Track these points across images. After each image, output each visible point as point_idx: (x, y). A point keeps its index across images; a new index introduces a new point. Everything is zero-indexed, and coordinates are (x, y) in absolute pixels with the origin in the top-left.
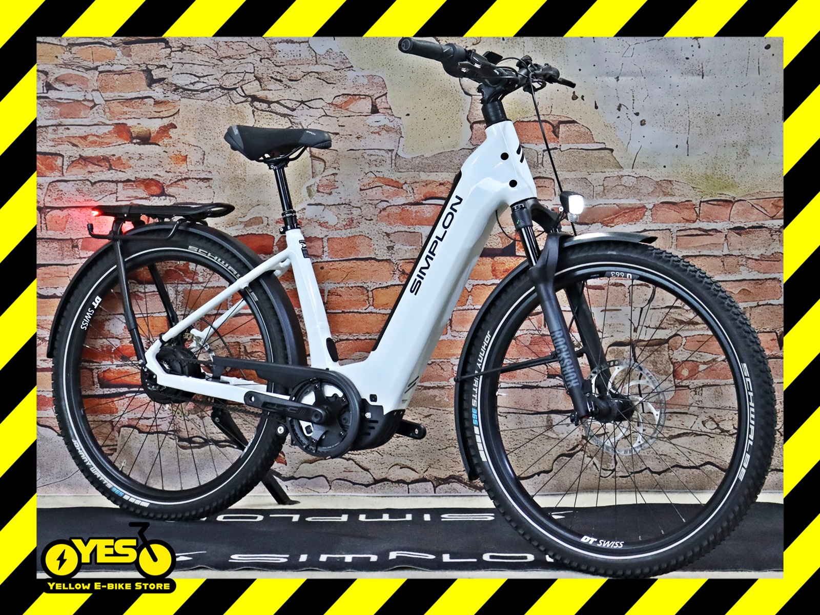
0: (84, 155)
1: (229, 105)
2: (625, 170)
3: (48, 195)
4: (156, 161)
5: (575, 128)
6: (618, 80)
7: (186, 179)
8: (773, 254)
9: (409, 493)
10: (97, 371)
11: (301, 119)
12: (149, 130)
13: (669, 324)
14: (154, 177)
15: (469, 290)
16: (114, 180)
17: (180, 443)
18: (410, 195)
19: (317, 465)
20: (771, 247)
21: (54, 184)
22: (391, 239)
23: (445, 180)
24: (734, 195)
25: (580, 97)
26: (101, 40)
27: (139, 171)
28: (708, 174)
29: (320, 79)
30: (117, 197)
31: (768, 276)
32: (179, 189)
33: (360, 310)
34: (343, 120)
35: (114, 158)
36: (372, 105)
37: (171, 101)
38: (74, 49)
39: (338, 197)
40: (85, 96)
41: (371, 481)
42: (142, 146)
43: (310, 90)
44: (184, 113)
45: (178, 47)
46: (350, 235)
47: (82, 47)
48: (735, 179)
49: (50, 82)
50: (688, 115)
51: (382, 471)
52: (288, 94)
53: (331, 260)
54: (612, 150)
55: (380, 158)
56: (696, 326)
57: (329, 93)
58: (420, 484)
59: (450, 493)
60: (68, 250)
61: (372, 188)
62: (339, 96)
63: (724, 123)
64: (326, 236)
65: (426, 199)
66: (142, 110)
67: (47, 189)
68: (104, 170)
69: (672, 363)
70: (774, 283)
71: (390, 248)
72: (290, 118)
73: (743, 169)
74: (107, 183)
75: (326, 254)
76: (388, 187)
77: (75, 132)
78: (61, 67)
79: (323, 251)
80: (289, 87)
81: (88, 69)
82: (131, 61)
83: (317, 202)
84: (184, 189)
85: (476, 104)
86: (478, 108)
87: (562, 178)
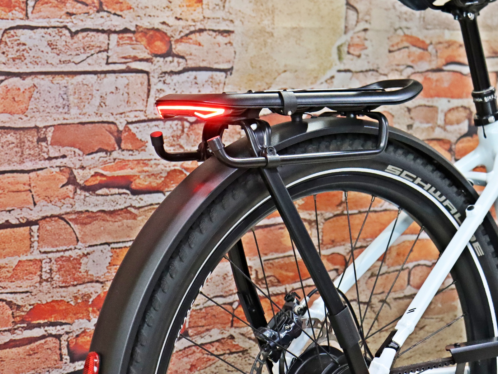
7: (201, 31)
10: (67, 336)
14: (161, 27)
16: (106, 28)
18: (434, 58)
21: (12, 32)
22: (412, 115)
27: (142, 15)
30: (108, 57)
32: (191, 46)
39: (367, 61)
60: (31, 146)
61: (399, 49)
65: (448, 64)
67: (2, 41)
68: (91, 12)
71: (410, 127)
74: (94, 33)
76: (415, 49)
83: (347, 67)
84: (197, 47)
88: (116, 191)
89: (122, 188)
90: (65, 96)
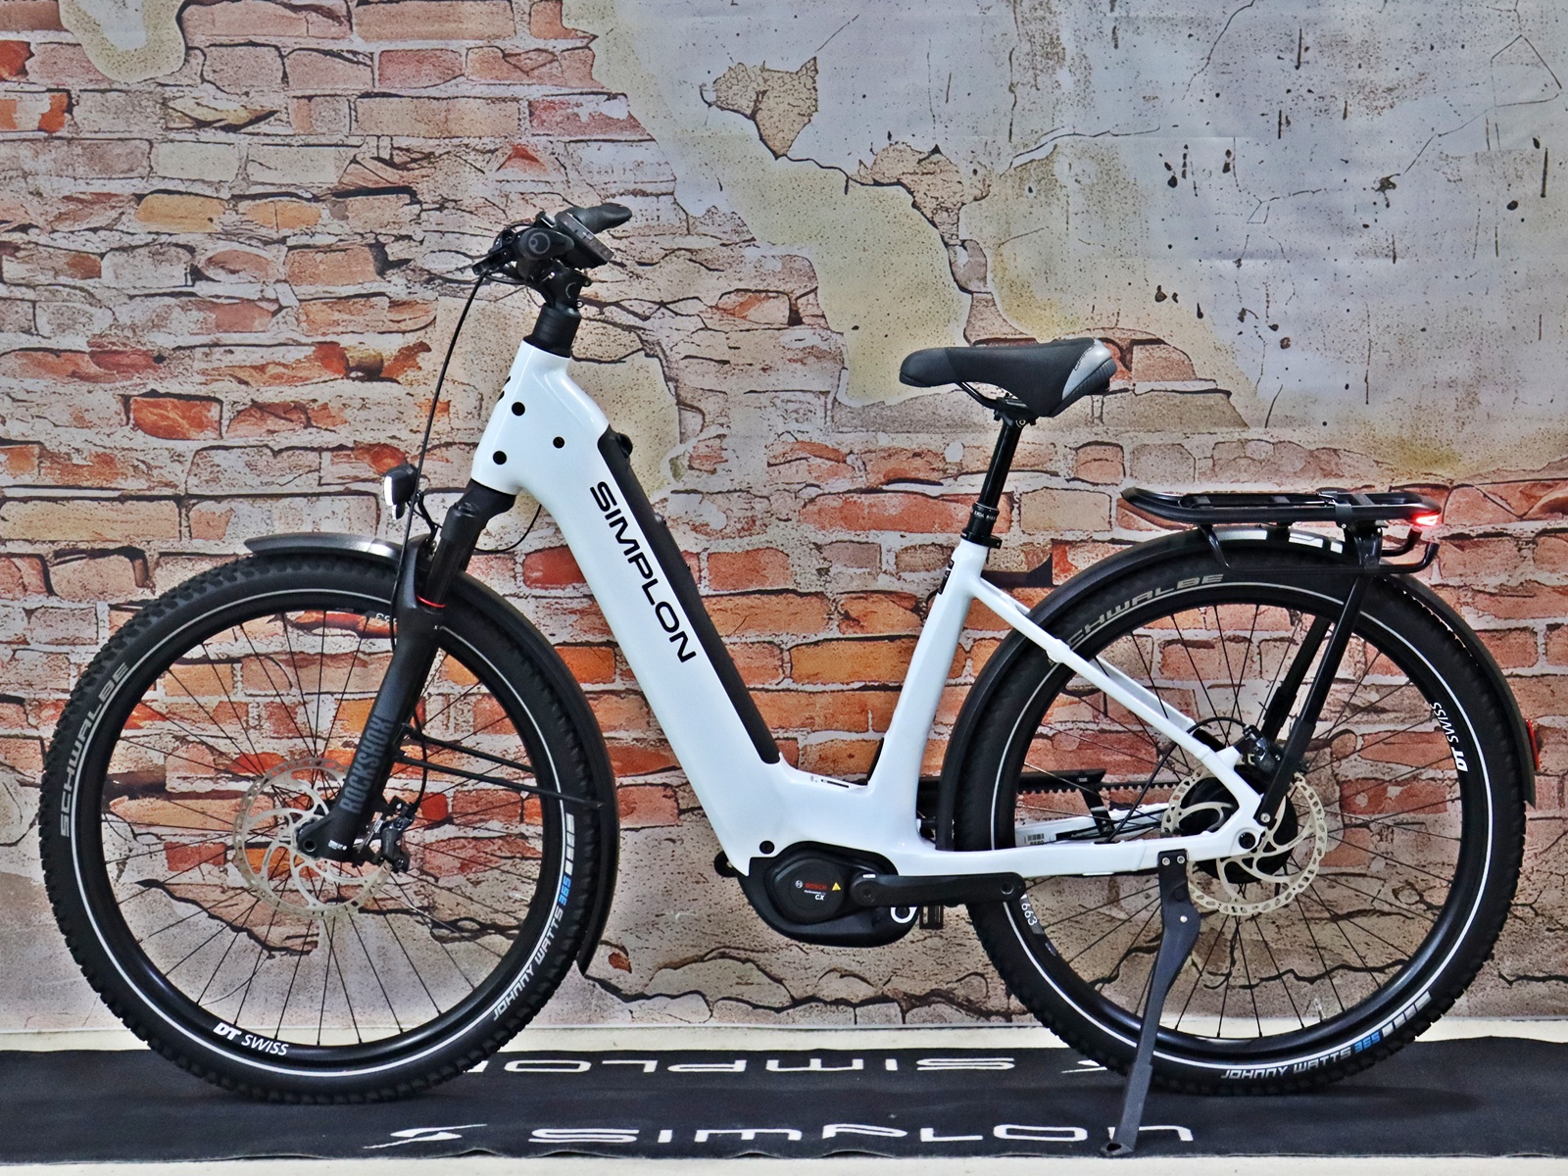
0: (259, 400)
1: (527, 309)
2: (1253, 429)
3: (192, 473)
4: (394, 414)
5: (1160, 354)
6: (1239, 266)
7: (448, 445)
8: (1522, 584)
9: (856, 1023)
11: (660, 335)
12: (380, 354)
13: (1332, 712)
14: (389, 441)
15: (967, 649)
16: (315, 446)
17: (436, 931)
18: (859, 474)
19: (688, 972)
20: (1519, 571)
21: (205, 453)
22: (824, 555)
23: (924, 447)
24: (1451, 476)
25: (1170, 295)
26: (292, 190)
27: (362, 430)
28: (1404, 437)
29: (695, 262)
30: (320, 478)
31: (1513, 624)
32: (436, 463)
33: (766, 686)
34: (736, 338)
35: (315, 406)
36: (791, 310)
37: (420, 301)
38: (243, 206)
39: (728, 478)
40: (262, 291)
41: (787, 1002)
42: (367, 384)
43: (676, 281)
44: (443, 324)
45: (434, 203)
46: (750, 548)
47: (258, 202)
48: (1453, 447)
49: (199, 266)
50: (1367, 329)
51: (806, 982)
52: (636, 289)
53: (714, 593)
54: (1228, 394)
55: (805, 406)
56: (1384, 716)
57: (711, 288)
58: (877, 1006)
59: (932, 1022)
61: (789, 462)
62: (730, 293)
63: (1434, 345)
64: (706, 549)
65: (887, 484)
66: (367, 317)
67: (192, 463)
68: (297, 428)
69: (1338, 783)
70: (1523, 637)
71: (822, 572)
72: (640, 333)
73: (1468, 429)
74: (302, 452)
75: (705, 582)
76: (819, 460)
77: (243, 357)
78: (219, 239)
79: (700, 577)
80: (638, 277)
81: (267, 243)
82: (347, 228)
83: (689, 487)
84: (443, 463)
85: (981, 308)
86: (984, 316)
87: (1137, 443)
88: (338, 631)
89: (347, 628)
90: (268, 521)
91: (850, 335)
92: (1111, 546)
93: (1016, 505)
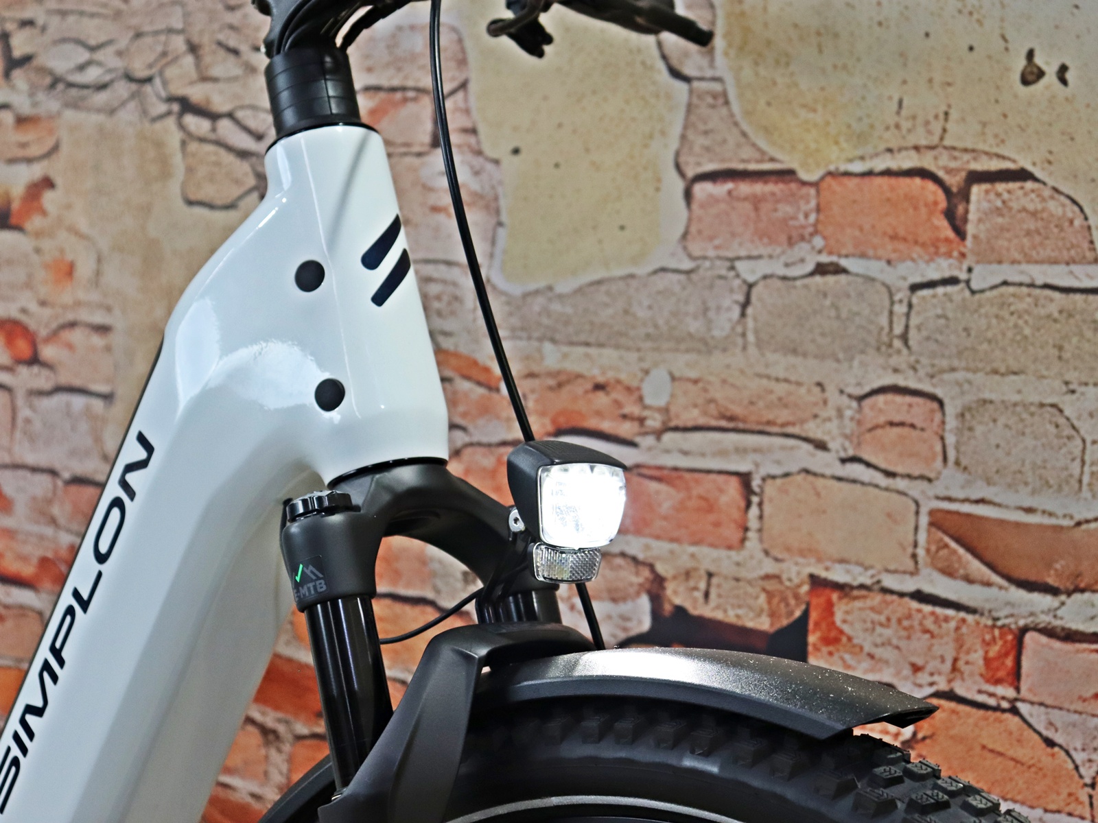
1: (140, 125)
5: (1025, 202)
7: (72, 325)
14: (19, 316)
23: (610, 373)
32: (62, 349)
37: (44, 116)
44: (67, 149)
76: (467, 385)
85: (704, 110)
86: (710, 126)
87: (969, 398)
91: (508, 161)
92: (915, 605)
93: (755, 499)
